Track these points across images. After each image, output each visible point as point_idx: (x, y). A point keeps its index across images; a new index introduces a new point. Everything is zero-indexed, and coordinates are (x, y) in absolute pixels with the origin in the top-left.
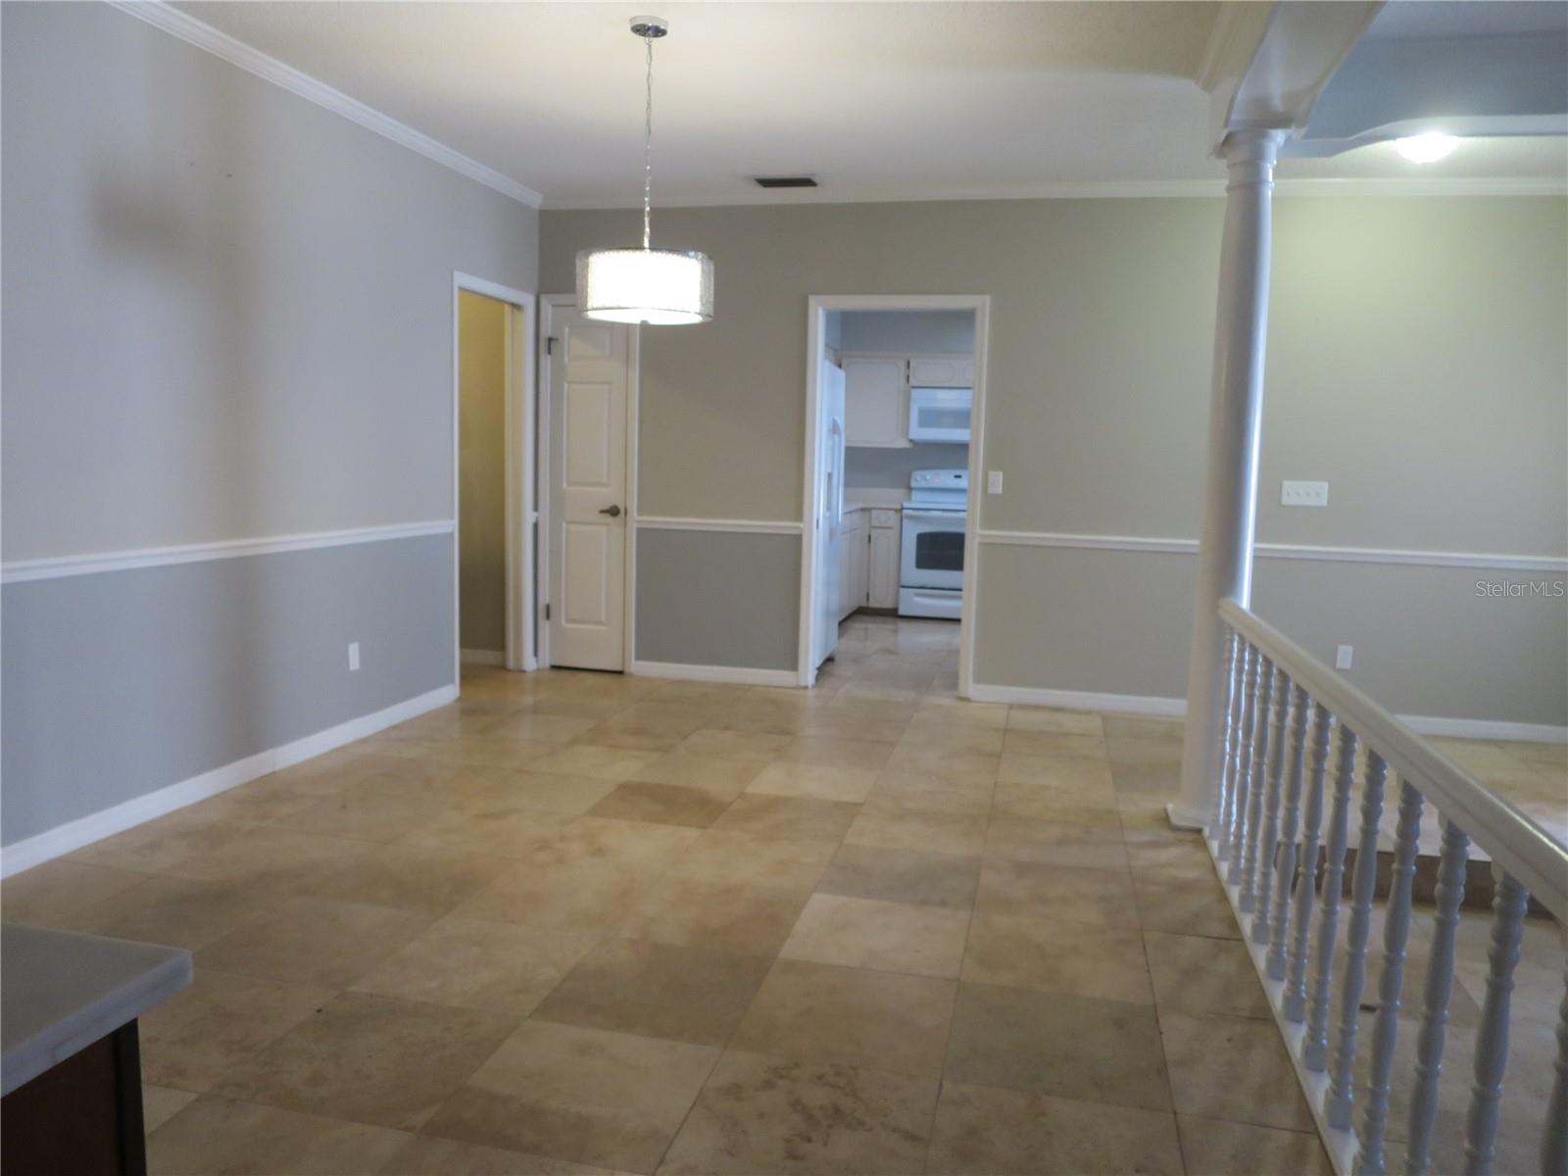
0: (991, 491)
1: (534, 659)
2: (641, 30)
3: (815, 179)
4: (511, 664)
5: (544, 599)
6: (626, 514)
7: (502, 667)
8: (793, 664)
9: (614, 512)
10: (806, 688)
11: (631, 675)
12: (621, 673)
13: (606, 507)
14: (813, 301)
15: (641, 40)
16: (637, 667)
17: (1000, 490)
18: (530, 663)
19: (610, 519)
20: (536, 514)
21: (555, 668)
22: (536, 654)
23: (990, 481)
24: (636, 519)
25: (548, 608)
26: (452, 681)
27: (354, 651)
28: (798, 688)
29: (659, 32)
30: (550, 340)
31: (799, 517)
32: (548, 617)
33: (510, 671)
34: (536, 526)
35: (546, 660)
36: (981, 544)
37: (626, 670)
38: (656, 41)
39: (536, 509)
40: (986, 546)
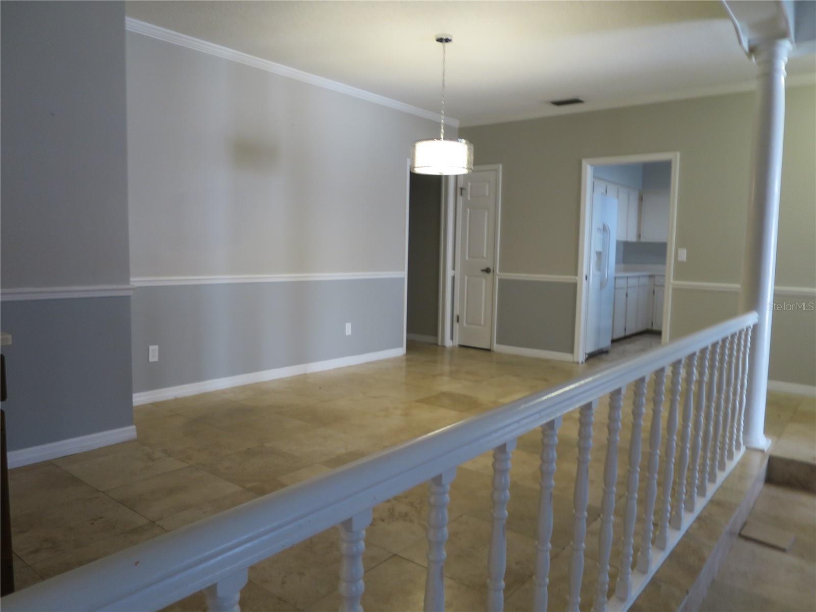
0: (679, 259)
1: (451, 342)
2: (440, 40)
3: (581, 99)
4: (440, 343)
5: (457, 312)
6: (494, 271)
7: (436, 344)
8: (571, 350)
9: (487, 271)
10: (578, 363)
11: (493, 351)
12: (489, 350)
13: (484, 268)
14: (584, 162)
15: (440, 44)
16: (496, 347)
17: (685, 259)
18: (448, 343)
19: (485, 274)
20: (454, 272)
21: (461, 346)
22: (452, 338)
23: (679, 254)
24: (499, 274)
25: (458, 317)
26: (402, 346)
27: (348, 326)
28: (574, 362)
29: (447, 40)
30: (462, 189)
31: (576, 274)
32: (458, 321)
33: (439, 346)
34: (453, 278)
35: (457, 342)
36: (674, 289)
37: (492, 349)
38: (447, 45)
39: (454, 269)
40: (676, 290)
